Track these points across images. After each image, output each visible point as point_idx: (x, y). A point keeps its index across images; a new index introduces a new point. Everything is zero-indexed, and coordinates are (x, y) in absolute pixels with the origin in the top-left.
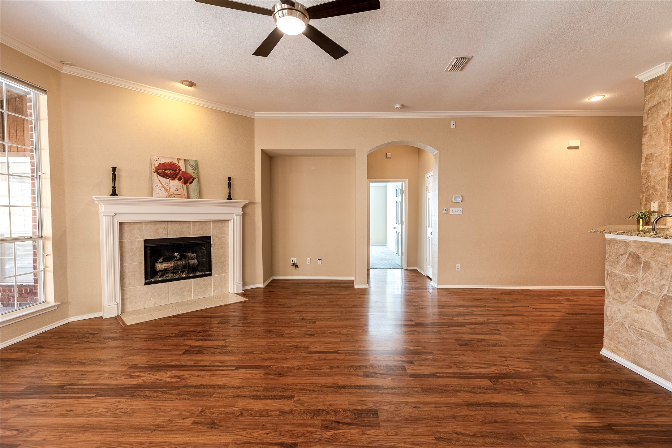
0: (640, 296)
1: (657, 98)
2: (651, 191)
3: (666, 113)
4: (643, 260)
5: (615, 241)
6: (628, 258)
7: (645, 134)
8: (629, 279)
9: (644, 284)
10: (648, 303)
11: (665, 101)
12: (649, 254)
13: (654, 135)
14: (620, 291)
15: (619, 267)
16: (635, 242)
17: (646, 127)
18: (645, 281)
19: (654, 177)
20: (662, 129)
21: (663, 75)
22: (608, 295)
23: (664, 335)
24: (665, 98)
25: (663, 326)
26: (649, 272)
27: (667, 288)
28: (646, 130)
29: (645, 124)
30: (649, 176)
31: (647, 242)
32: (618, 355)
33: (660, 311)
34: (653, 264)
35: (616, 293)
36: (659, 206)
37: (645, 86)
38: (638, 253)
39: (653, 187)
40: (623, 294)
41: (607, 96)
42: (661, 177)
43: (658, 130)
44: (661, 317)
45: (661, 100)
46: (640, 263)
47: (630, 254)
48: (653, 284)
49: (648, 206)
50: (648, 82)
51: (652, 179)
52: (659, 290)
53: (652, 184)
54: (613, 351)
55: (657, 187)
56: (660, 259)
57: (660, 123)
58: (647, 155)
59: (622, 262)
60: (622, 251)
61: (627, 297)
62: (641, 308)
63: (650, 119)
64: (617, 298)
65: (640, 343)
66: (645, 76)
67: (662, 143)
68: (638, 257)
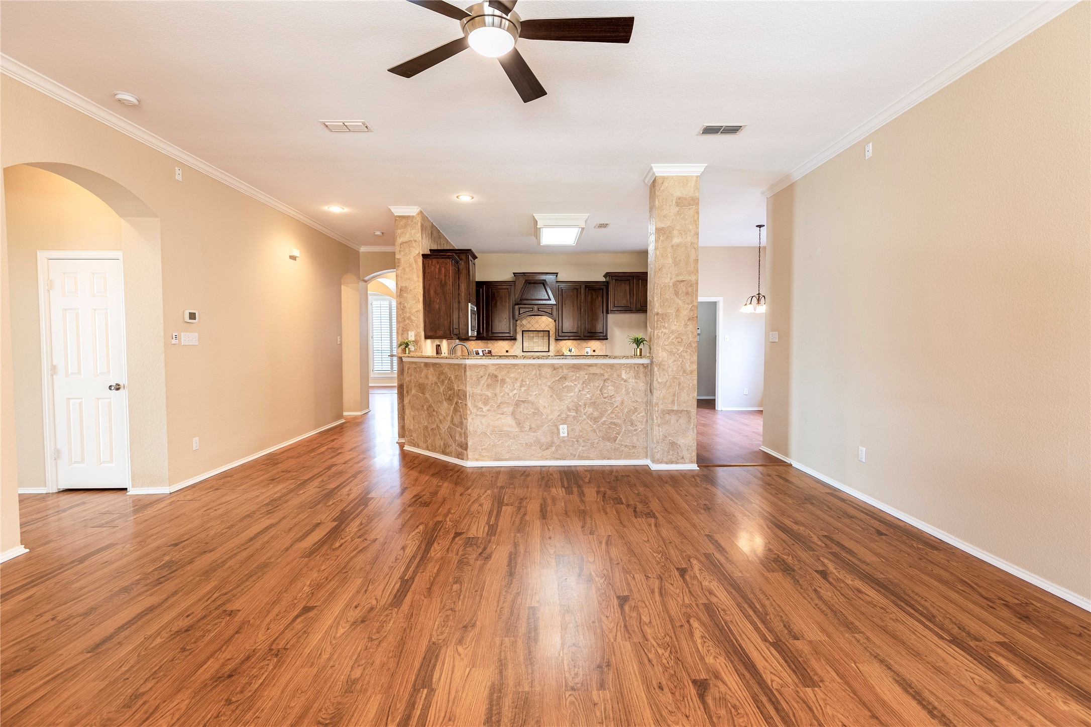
0: (499, 406)
1: (408, 235)
2: (407, 321)
3: (417, 252)
4: (500, 378)
5: (475, 366)
6: (488, 378)
7: (398, 266)
8: (490, 395)
9: (502, 396)
10: (505, 409)
11: (415, 241)
12: (504, 373)
13: (407, 269)
14: (482, 407)
15: (479, 388)
16: (493, 365)
17: (399, 259)
18: (502, 394)
19: (409, 309)
20: (414, 266)
21: (413, 216)
22: (471, 413)
23: (517, 430)
24: (416, 239)
25: (516, 423)
26: (505, 386)
27: (518, 395)
28: (399, 263)
29: (397, 256)
30: (404, 307)
31: (503, 364)
32: (482, 461)
33: (513, 414)
34: (508, 380)
35: (477, 410)
36: (416, 336)
37: (396, 220)
38: (496, 373)
39: (409, 318)
40: (485, 409)
41: (346, 210)
42: (416, 310)
43: (411, 265)
44: (515, 417)
45: (412, 239)
46: (498, 381)
47: (489, 375)
48: (508, 394)
49: (405, 336)
50: (399, 217)
51: (408, 310)
52: (512, 398)
53: (408, 315)
54: (477, 460)
55: (413, 318)
56: (512, 375)
57: (412, 260)
58: (402, 287)
59: (483, 382)
60: (482, 373)
61: (488, 410)
62: (500, 416)
63: (402, 253)
64: (479, 413)
65: (500, 442)
66: (398, 211)
67: (415, 278)
68: (496, 376)
